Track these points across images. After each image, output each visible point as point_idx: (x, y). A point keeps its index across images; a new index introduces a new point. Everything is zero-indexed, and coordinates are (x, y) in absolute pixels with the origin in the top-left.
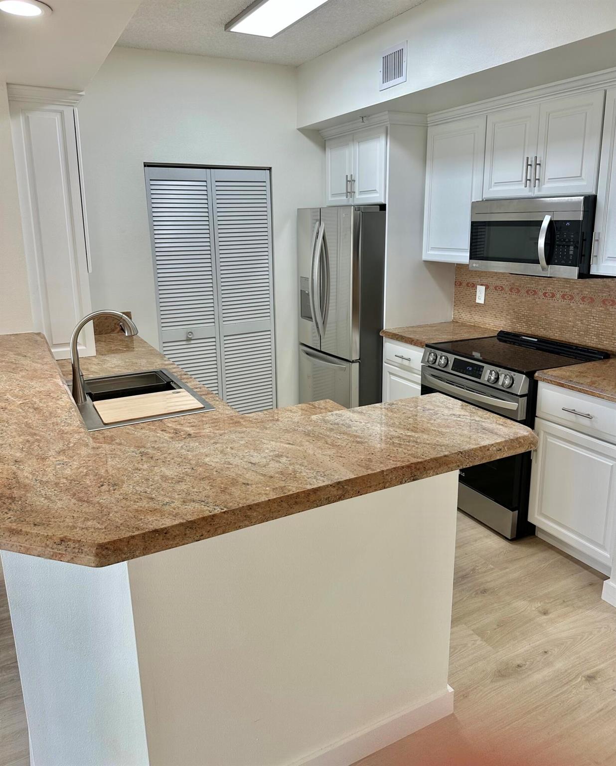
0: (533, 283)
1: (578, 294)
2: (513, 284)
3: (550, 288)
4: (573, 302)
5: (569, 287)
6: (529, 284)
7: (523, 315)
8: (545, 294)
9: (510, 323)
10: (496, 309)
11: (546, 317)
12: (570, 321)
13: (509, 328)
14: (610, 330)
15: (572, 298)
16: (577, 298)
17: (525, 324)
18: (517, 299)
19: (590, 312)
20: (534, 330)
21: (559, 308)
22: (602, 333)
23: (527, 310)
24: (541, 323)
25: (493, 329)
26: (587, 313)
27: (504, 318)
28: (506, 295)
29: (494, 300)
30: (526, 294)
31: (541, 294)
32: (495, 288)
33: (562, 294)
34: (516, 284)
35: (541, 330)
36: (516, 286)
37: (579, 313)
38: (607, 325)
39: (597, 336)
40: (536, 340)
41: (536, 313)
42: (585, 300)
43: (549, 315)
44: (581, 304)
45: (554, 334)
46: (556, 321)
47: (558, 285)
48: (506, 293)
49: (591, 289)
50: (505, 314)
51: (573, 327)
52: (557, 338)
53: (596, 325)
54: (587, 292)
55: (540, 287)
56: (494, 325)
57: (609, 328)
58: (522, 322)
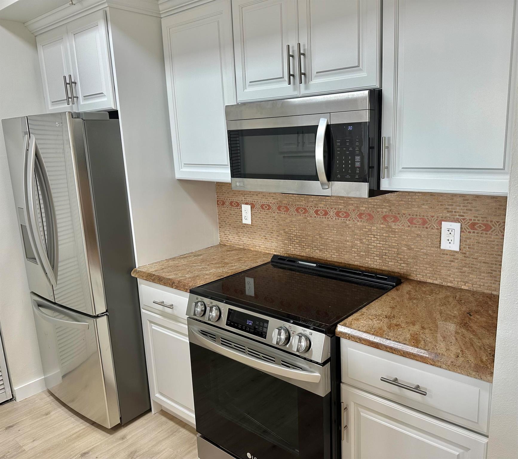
0: (302, 200)
1: (354, 210)
2: (281, 202)
3: (323, 205)
4: (349, 220)
5: (344, 203)
6: (298, 201)
7: (295, 236)
8: (316, 212)
9: (282, 245)
10: (265, 229)
11: (320, 237)
12: (348, 241)
13: (282, 250)
14: (394, 250)
15: (347, 215)
16: (353, 215)
17: (298, 246)
18: (286, 218)
19: (370, 230)
20: (308, 251)
21: (334, 227)
22: (386, 253)
23: (299, 230)
25: (264, 251)
26: (367, 232)
27: (275, 240)
28: (274, 215)
29: (262, 220)
30: (296, 213)
31: (312, 212)
32: (262, 206)
33: (335, 211)
34: (284, 202)
35: (317, 251)
36: (284, 204)
37: (357, 231)
38: (390, 244)
39: (381, 256)
40: (315, 265)
41: (309, 233)
42: (362, 217)
43: (323, 235)
44: (358, 221)
45: (332, 255)
46: (332, 241)
47: (331, 202)
48: (274, 212)
49: (368, 204)
50: (275, 234)
51: (352, 247)
52: (335, 260)
53: (378, 245)
54: (364, 208)
55: (310, 204)
56: (266, 248)
57: (394, 248)
58: (295, 243)
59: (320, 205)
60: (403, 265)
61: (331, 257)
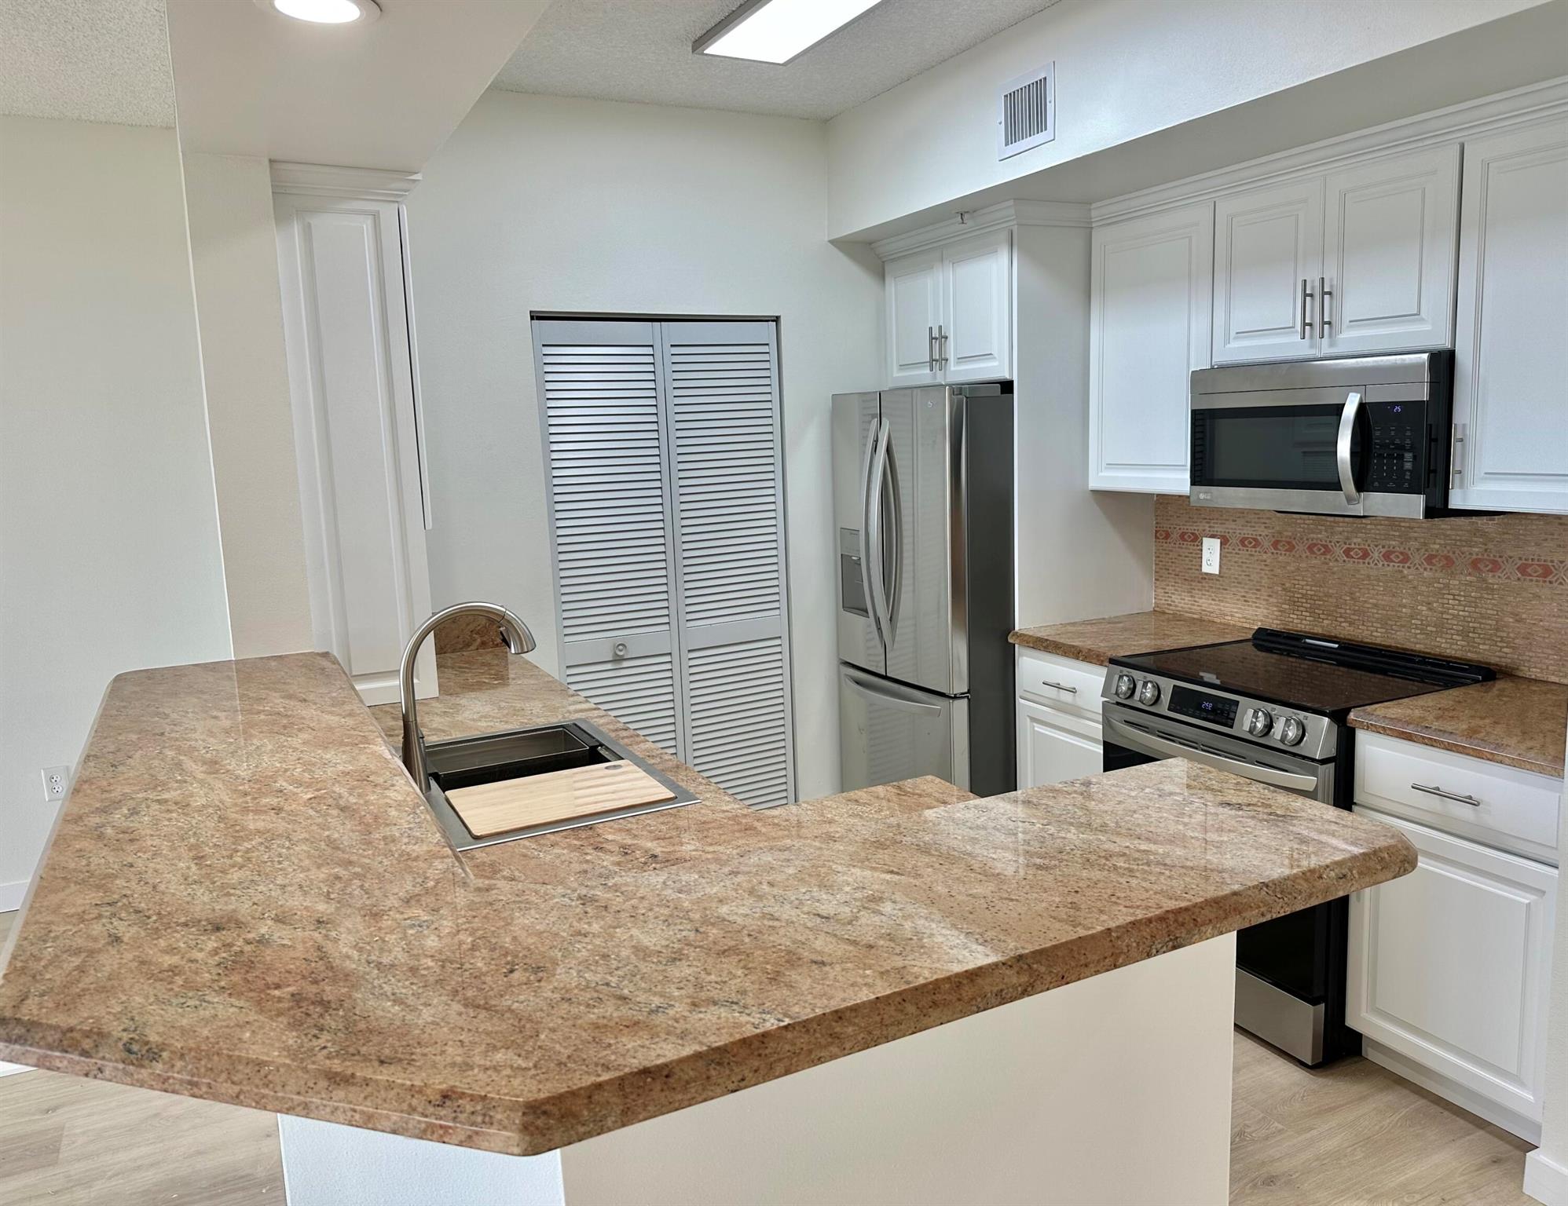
0: (1321, 530)
1: (1418, 550)
2: (1280, 533)
3: (1359, 540)
4: (1409, 568)
5: (1399, 536)
6: (1313, 533)
7: (1304, 596)
8: (1347, 552)
9: (1276, 613)
10: (1246, 584)
11: (1352, 599)
12: (1405, 607)
13: (1275, 622)
14: (1490, 622)
15: (1406, 559)
16: (1417, 559)
17: (1308, 614)
18: (1288, 563)
19: (1447, 586)
20: (1328, 625)
21: (1379, 580)
22: (1474, 628)
23: (1312, 586)
24: (1343, 611)
25: (1240, 624)
26: (1440, 589)
27: (1264, 603)
28: (1265, 557)
29: (1241, 567)
30: (1308, 554)
31: (1339, 551)
32: (1242, 541)
33: (1384, 551)
34: (1285, 533)
35: (1343, 624)
36: (1286, 537)
37: (1424, 588)
38: (1483, 611)
39: (1464, 634)
40: (1337, 646)
41: (1331, 591)
42: (1434, 561)
43: (1358, 594)
44: (1425, 569)
45: (1372, 632)
46: (1376, 606)
47: (1376, 534)
48: (1265, 552)
49: (1445, 540)
50: (1264, 593)
51: (1412, 617)
52: (1378, 641)
53: (1461, 613)
54: (1437, 547)
55: (1336, 538)
56: (1245, 618)
57: (1489, 618)
58: (1301, 609)
59: (1355, 540)
60: (1505, 650)
61: (1371, 635)
